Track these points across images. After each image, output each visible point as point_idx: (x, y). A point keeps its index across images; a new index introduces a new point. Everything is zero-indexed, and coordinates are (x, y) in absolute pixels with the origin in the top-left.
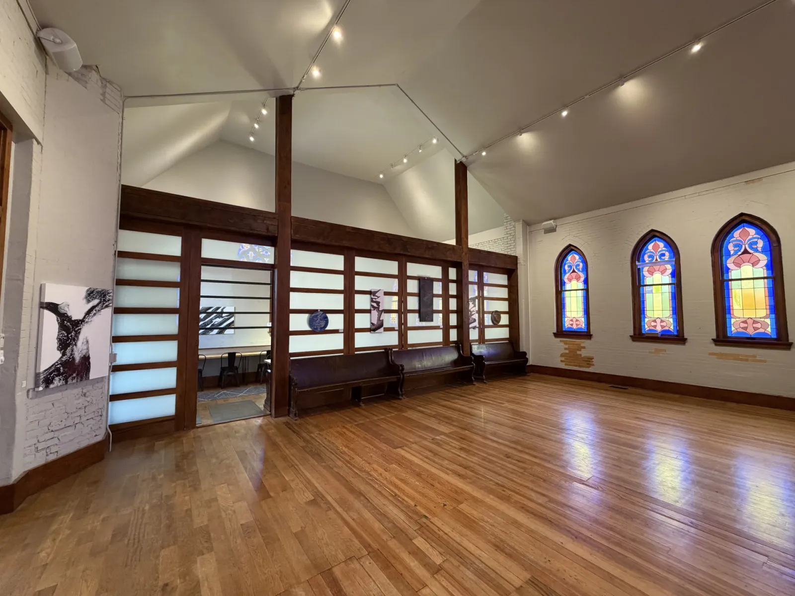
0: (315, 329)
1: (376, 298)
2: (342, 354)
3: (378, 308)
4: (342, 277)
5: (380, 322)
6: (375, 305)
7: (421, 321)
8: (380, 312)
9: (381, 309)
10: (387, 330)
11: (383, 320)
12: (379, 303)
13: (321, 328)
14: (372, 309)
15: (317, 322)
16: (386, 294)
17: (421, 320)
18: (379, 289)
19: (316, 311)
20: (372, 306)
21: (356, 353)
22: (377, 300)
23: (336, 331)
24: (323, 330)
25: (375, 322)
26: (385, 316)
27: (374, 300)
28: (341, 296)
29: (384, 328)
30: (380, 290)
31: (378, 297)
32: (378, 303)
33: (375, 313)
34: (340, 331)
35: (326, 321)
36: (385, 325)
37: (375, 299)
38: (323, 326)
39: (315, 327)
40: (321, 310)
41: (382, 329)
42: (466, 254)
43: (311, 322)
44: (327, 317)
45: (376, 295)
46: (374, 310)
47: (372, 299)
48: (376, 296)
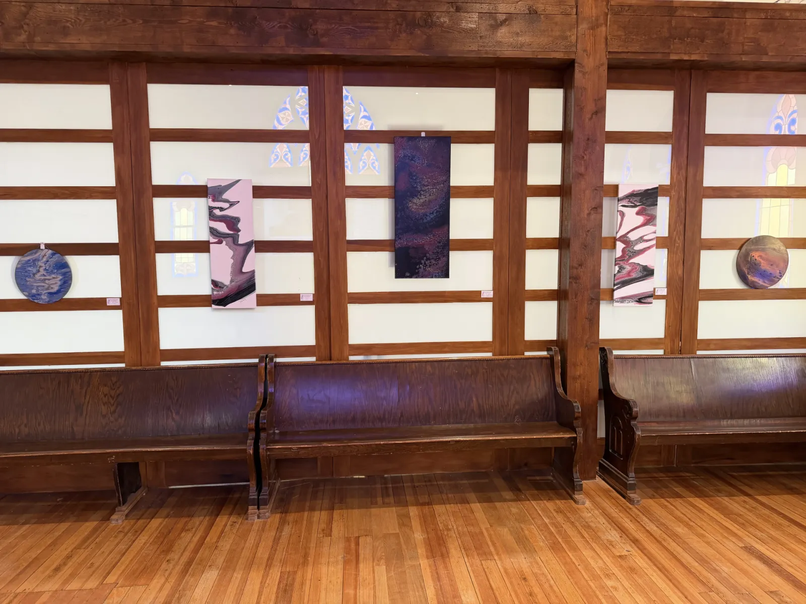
0: (34, 296)
1: (226, 205)
2: (123, 365)
3: (234, 238)
4: (107, 150)
5: (241, 279)
6: (222, 227)
7: (400, 274)
8: (242, 249)
9: (243, 239)
10: (266, 300)
11: (253, 272)
12: (237, 220)
13: (50, 293)
14: (212, 240)
15: (38, 276)
16: (261, 192)
17: (402, 272)
18: (238, 178)
19: (36, 247)
20: (213, 231)
21: (164, 364)
22: (230, 212)
23: (98, 304)
24: (56, 298)
25: (226, 279)
26: (257, 262)
27: (217, 212)
28: (110, 206)
29: (258, 296)
30: (238, 181)
31: (232, 204)
32: (232, 223)
33: (223, 253)
34: (110, 303)
35: (64, 274)
36: (263, 287)
37: (221, 209)
38: (56, 288)
39: (34, 291)
40: (48, 246)
41: (251, 299)
42: (594, 27)
43: (21, 277)
44: (65, 265)
45: (225, 196)
46: (220, 242)
47: (211, 209)
48: (226, 201)
